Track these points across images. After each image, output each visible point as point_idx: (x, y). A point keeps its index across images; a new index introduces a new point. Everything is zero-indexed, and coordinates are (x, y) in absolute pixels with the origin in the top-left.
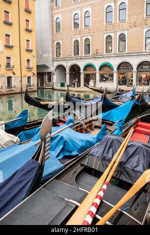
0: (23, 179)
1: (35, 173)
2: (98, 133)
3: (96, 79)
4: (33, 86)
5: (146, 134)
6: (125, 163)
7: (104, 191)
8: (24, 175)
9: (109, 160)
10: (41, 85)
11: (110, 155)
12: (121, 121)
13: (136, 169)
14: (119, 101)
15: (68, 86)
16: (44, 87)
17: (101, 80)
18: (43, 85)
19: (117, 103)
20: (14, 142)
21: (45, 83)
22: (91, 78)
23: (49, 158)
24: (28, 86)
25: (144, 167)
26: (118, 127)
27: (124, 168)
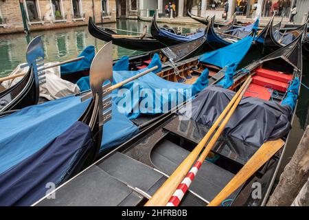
0: (61, 152)
1: (82, 143)
2: (195, 82)
3: (201, 5)
4: (110, 14)
5: (268, 86)
6: (233, 130)
7: (193, 177)
8: (64, 145)
9: (209, 125)
10: (122, 14)
11: (210, 117)
12: (233, 65)
13: (248, 140)
14: (232, 38)
15: (160, 15)
16: (127, 17)
17: (209, 7)
18: (125, 14)
19: (229, 40)
20: (71, 92)
21: (128, 10)
22: (194, 4)
23: (110, 118)
24: (103, 15)
25: (261, 138)
26: (226, 74)
27: (230, 138)
